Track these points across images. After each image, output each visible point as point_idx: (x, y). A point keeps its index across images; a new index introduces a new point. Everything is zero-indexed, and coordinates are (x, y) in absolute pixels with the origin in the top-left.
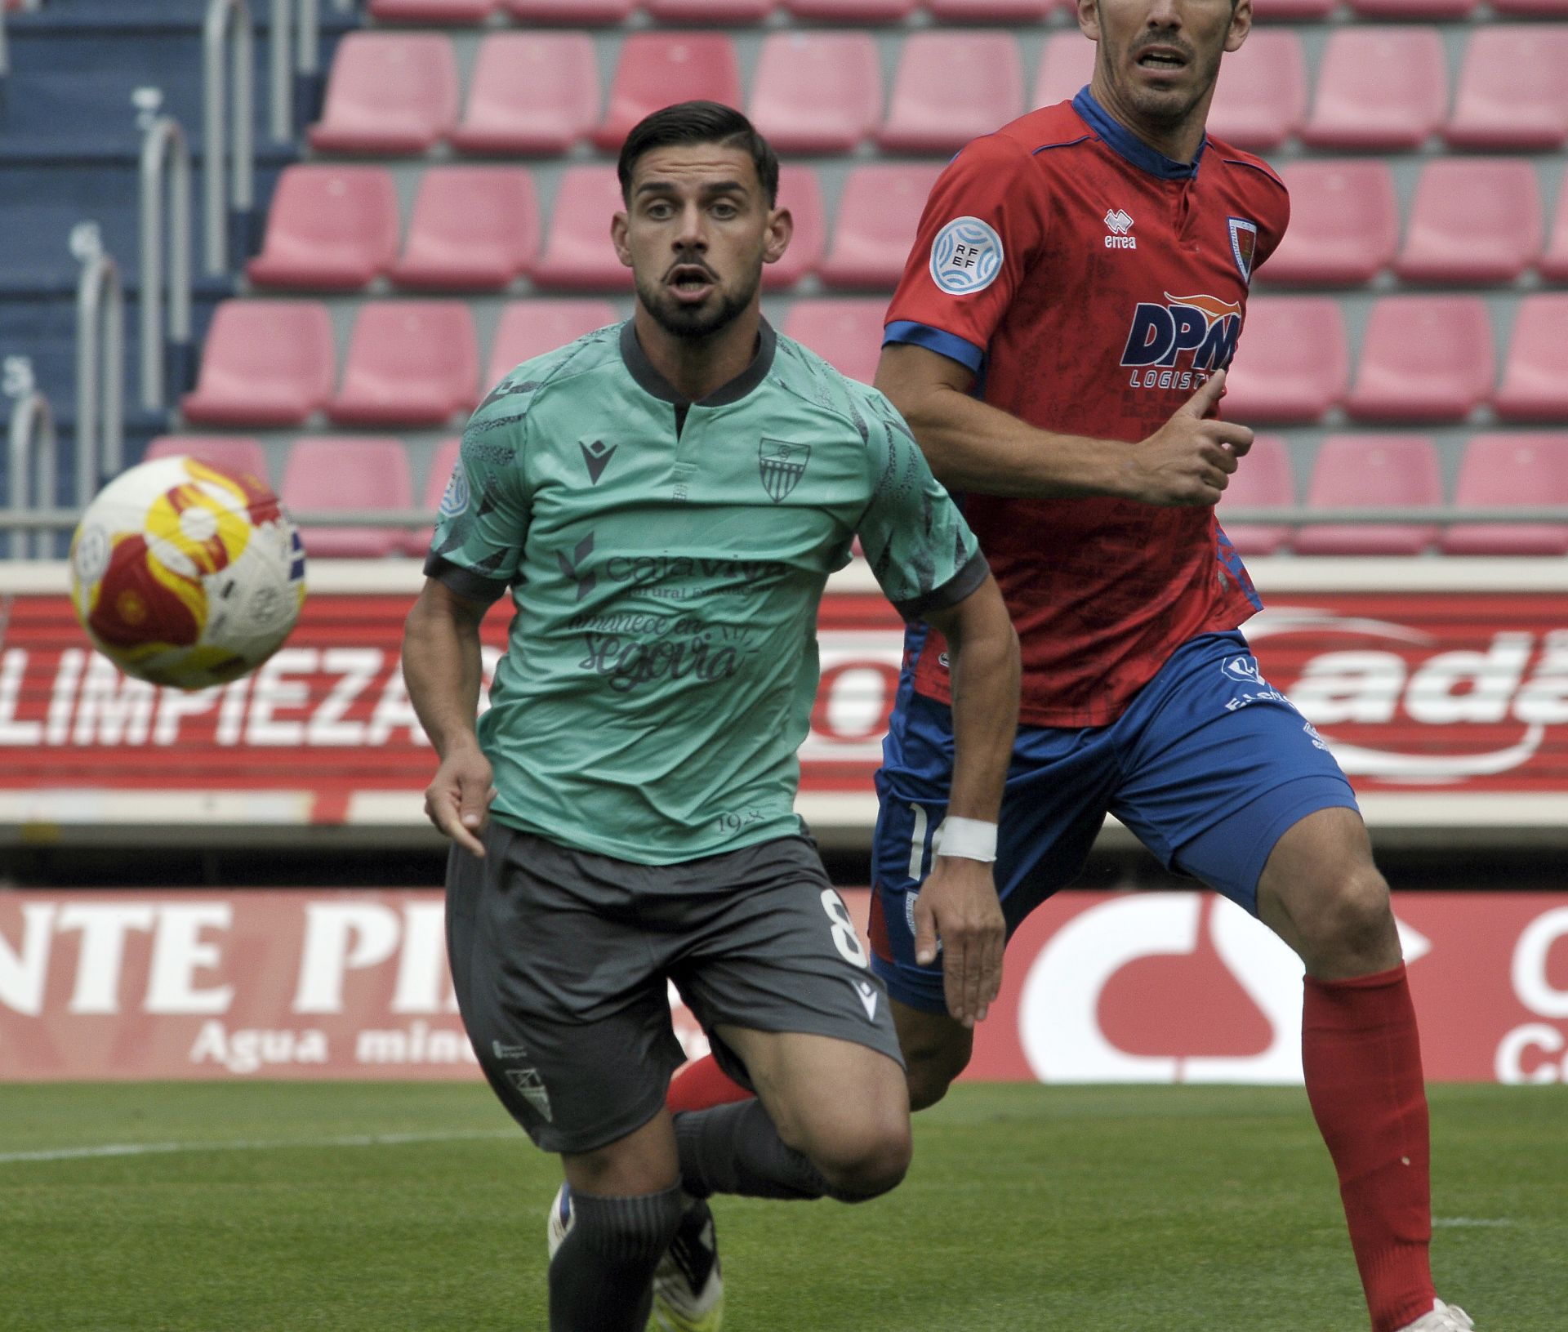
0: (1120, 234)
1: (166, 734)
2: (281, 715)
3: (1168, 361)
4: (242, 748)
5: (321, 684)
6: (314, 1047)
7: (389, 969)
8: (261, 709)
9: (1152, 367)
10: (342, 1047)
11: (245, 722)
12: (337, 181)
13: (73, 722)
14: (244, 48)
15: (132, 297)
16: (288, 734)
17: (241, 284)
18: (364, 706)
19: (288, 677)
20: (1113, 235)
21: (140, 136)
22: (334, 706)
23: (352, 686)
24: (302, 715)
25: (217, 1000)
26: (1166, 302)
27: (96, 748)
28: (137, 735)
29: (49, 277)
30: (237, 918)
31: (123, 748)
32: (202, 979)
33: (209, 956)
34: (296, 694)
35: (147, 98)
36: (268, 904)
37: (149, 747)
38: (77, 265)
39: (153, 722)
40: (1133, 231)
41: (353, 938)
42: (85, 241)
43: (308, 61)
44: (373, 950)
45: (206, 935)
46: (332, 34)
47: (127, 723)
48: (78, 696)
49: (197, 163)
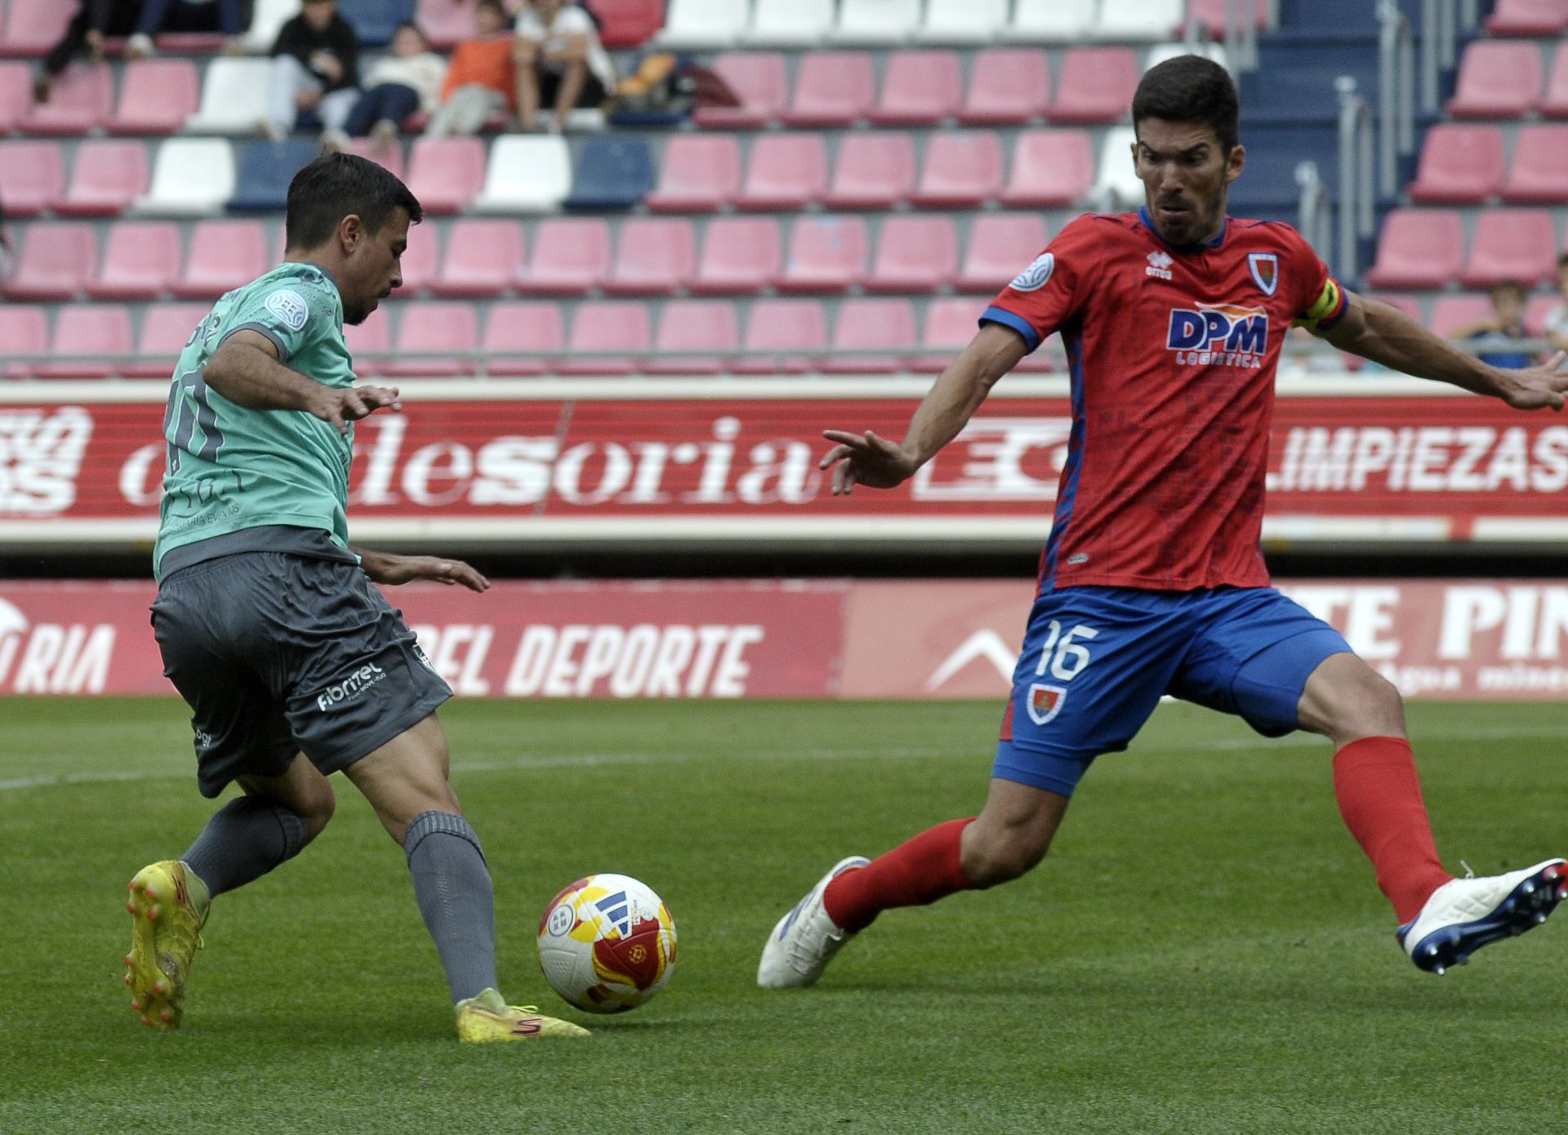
0: (1159, 268)
1: (1358, 482)
2: (1430, 470)
3: (1205, 346)
4: (1405, 492)
5: (1455, 451)
6: (1451, 680)
7: (1497, 634)
8: (1418, 466)
9: (1193, 351)
10: (1469, 679)
11: (1407, 474)
12: (1467, 136)
13: (1298, 474)
14: (1407, 53)
15: (1335, 209)
16: (1433, 483)
17: (1406, 199)
18: (1482, 465)
19: (1435, 446)
20: (1152, 266)
21: (1338, 108)
22: (1463, 465)
23: (1476, 453)
24: (1443, 470)
25: (1390, 649)
26: (1198, 309)
27: (1312, 493)
28: (1339, 483)
29: (1280, 196)
30: (1403, 598)
31: (1330, 493)
32: (1381, 636)
33: (1385, 622)
34: (1439, 458)
35: (1345, 84)
36: (1421, 589)
37: (1346, 492)
38: (1298, 189)
39: (1349, 474)
40: (1171, 268)
41: (1476, 611)
42: (1307, 175)
43: (1447, 58)
44: (1488, 619)
45: (1383, 608)
46: (1462, 43)
47: (1332, 475)
48: (1301, 459)
49: (1376, 125)
